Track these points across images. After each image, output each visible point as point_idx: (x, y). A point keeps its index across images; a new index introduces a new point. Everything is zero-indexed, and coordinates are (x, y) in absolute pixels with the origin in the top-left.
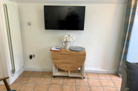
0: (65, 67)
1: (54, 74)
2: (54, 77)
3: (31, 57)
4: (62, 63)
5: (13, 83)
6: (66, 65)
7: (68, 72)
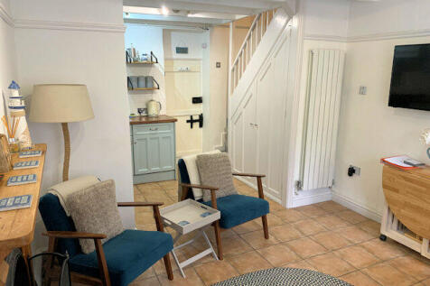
0: (414, 221)
1: (383, 232)
2: (384, 238)
3: (351, 172)
4: (406, 205)
5: (294, 209)
6: (418, 217)
7: (421, 239)
